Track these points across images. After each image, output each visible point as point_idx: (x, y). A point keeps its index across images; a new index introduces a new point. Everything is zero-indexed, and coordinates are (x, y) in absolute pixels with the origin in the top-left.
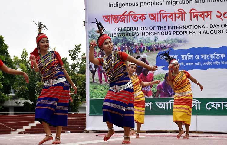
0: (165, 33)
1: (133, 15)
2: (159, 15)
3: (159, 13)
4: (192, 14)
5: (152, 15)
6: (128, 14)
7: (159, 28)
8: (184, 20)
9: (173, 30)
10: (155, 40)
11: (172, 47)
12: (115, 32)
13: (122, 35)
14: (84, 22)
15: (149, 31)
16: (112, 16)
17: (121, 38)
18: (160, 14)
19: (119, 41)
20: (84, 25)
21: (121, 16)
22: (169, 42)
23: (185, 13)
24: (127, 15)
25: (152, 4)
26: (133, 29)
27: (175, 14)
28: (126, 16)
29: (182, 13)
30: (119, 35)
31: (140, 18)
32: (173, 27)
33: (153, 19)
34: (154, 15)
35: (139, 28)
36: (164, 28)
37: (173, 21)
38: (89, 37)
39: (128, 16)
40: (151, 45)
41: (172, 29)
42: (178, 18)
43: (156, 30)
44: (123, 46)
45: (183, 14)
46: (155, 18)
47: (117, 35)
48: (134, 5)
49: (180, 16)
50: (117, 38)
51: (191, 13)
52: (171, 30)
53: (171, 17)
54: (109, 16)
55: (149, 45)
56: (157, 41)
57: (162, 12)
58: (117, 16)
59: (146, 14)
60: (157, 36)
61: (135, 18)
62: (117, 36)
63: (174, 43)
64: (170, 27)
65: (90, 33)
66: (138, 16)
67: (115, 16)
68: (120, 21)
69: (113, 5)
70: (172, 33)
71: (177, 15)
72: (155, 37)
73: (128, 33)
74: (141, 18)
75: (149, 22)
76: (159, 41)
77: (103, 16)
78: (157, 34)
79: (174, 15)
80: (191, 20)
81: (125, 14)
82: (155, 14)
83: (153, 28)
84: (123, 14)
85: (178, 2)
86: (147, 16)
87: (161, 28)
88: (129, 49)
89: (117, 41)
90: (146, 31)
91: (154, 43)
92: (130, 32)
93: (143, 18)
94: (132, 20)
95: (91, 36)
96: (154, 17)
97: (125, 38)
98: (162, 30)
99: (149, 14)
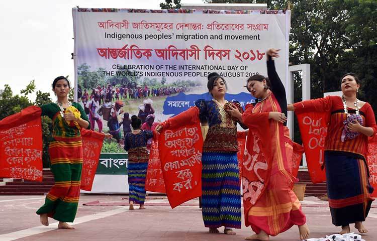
0: (174, 74)
1: (136, 50)
2: (168, 52)
3: (167, 49)
4: (207, 52)
5: (160, 51)
6: (129, 48)
7: (168, 67)
8: (198, 59)
9: (185, 70)
10: (163, 82)
11: (183, 91)
12: (113, 70)
13: (122, 75)
14: (72, 54)
15: (155, 70)
16: (109, 49)
17: (121, 77)
18: (169, 50)
19: (118, 81)
20: (72, 59)
21: (121, 50)
22: (179, 85)
23: (199, 50)
24: (128, 50)
25: (160, 37)
26: (136, 68)
27: (188, 50)
28: (126, 51)
29: (195, 50)
30: (118, 73)
31: (144, 54)
32: (185, 67)
33: (160, 57)
34: (162, 51)
35: (143, 67)
36: (174, 67)
37: (184, 59)
38: (78, 74)
39: (130, 51)
40: (158, 89)
41: (183, 69)
42: (191, 56)
43: (164, 70)
44: (123, 89)
45: (197, 52)
46: (162, 55)
47: (115, 74)
48: (137, 37)
49: (193, 54)
50: (115, 77)
51: (205, 50)
52: (181, 70)
53: (183, 55)
54: (106, 50)
55: (156, 88)
56: (165, 84)
57: (171, 48)
58: (116, 50)
59: (152, 50)
60: (165, 77)
61: (138, 53)
62: (116, 76)
63: (185, 86)
64: (181, 67)
65: (79, 69)
66: (142, 52)
67: (113, 50)
68: (120, 56)
69: (111, 36)
70: (183, 74)
71: (190, 53)
72: (163, 79)
73: (129, 72)
74: (146, 54)
75: (155, 59)
76: (167, 83)
77: (98, 49)
78: (165, 75)
79: (186, 52)
80: (206, 59)
81: (126, 48)
82: (164, 50)
83: (161, 67)
84: (124, 48)
85: (191, 37)
86: (153, 53)
87: (170, 67)
88: (130, 91)
89: (115, 81)
90: (152, 70)
91: (162, 86)
92: (131, 70)
93: (148, 55)
94: (135, 57)
95: (81, 73)
96: (161, 53)
97: (126, 78)
98: (171, 70)
99: (156, 50)
